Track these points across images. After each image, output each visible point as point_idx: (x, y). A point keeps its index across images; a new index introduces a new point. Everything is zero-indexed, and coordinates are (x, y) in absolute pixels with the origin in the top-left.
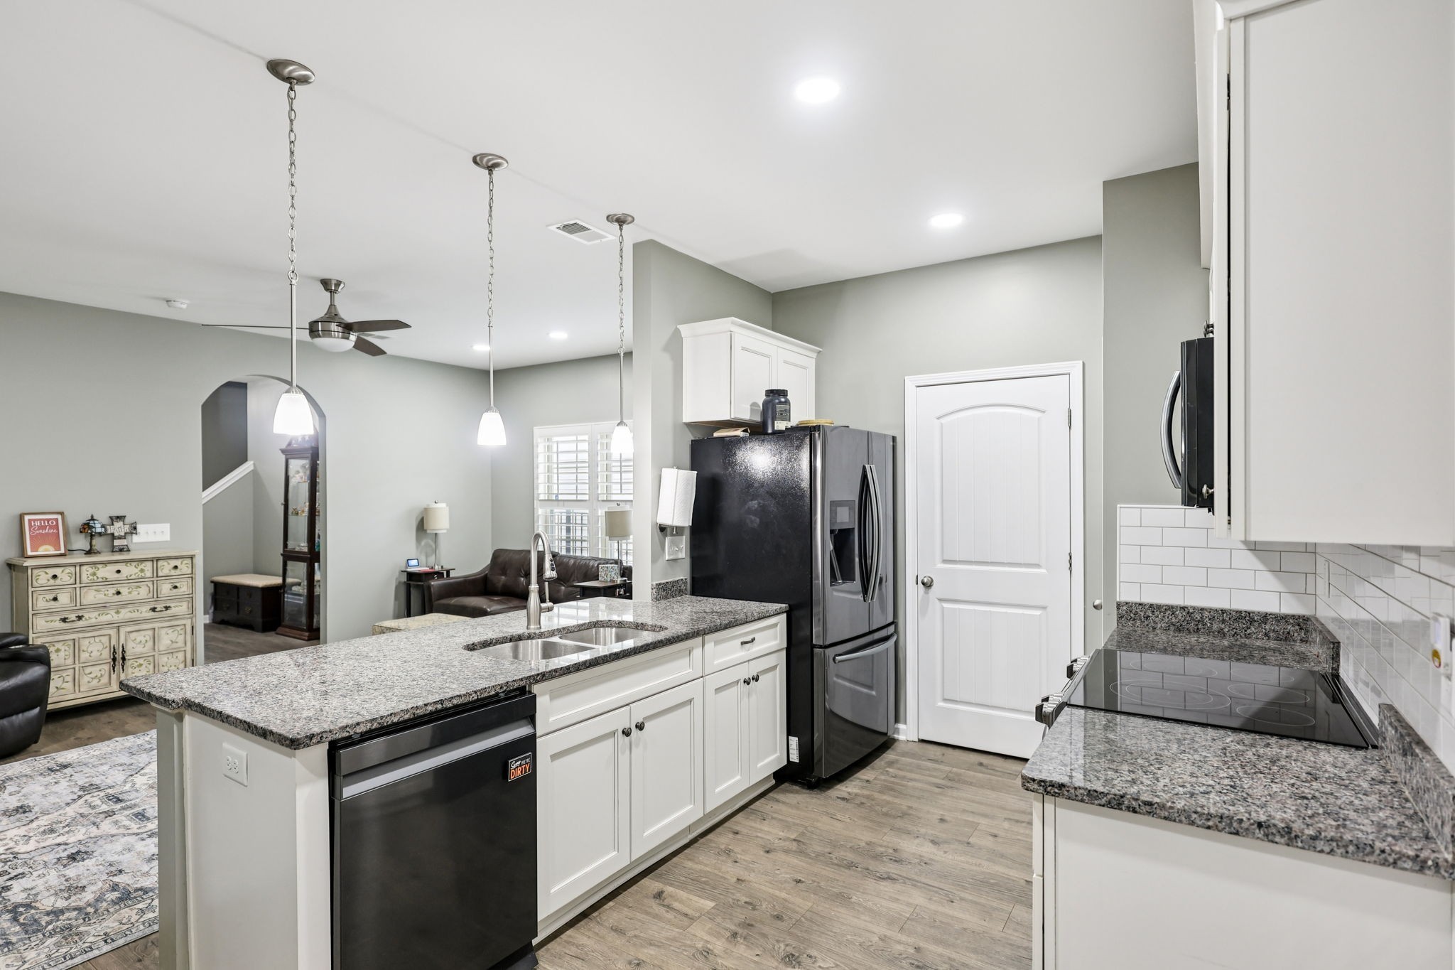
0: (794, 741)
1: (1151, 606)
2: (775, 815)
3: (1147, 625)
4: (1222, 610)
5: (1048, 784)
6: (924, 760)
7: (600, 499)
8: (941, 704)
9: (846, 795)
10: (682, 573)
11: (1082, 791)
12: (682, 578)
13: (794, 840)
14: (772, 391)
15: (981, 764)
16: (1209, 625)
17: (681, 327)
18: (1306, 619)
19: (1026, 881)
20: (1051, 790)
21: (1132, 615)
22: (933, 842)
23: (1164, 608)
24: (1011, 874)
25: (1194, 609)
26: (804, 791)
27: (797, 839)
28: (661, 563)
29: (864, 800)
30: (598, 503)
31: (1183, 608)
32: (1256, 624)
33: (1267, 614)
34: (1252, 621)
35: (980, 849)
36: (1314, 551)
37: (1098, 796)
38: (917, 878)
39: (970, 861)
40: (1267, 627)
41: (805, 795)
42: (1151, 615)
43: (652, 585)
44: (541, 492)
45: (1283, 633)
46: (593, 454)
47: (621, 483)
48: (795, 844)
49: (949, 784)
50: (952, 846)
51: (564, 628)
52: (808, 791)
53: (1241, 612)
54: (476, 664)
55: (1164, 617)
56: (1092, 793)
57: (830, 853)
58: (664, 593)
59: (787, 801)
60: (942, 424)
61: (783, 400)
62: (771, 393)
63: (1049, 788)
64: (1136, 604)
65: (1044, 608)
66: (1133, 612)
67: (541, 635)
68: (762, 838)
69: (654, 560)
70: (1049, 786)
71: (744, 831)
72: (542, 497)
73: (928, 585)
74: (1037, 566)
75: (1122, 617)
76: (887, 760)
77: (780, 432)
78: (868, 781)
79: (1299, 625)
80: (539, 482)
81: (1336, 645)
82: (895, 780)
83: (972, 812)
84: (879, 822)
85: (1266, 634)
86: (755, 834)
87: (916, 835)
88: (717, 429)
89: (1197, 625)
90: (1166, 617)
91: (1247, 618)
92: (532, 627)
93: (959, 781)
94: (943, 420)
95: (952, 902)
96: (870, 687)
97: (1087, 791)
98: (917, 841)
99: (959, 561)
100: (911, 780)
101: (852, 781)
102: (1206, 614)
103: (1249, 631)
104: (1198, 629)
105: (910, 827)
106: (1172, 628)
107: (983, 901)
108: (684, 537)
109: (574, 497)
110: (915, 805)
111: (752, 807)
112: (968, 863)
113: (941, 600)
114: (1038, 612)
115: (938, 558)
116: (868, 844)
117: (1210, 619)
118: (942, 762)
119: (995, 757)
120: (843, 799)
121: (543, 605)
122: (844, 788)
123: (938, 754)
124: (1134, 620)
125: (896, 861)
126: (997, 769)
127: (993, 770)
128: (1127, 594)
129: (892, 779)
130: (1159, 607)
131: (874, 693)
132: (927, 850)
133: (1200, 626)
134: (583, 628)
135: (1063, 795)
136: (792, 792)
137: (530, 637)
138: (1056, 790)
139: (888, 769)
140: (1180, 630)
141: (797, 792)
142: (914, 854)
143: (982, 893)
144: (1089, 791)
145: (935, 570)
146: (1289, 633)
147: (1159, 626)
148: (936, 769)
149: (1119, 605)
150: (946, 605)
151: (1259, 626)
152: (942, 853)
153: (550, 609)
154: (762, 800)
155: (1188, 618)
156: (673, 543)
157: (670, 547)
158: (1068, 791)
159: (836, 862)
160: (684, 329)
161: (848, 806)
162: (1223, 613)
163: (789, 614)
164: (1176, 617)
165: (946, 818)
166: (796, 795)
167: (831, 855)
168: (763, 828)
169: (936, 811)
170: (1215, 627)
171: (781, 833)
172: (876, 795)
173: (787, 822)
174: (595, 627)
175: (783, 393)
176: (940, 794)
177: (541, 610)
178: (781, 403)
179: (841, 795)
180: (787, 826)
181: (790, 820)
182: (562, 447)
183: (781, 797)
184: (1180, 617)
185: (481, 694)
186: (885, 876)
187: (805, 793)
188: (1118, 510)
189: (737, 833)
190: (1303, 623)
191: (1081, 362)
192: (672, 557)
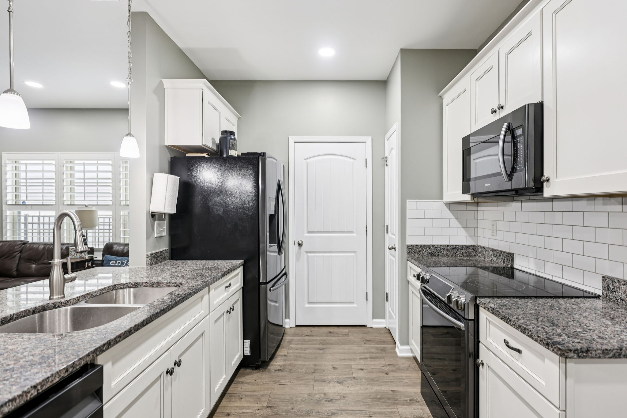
0: (247, 342)
1: (421, 246)
2: (246, 393)
3: (420, 255)
4: (447, 245)
5: (579, 351)
6: (304, 337)
7: (65, 204)
8: (307, 305)
9: (278, 368)
10: (164, 247)
11: (599, 351)
12: (164, 249)
13: (268, 407)
14: (226, 131)
15: (330, 332)
16: (443, 252)
17: (163, 80)
18: (475, 246)
19: (392, 391)
20: (581, 354)
21: (414, 251)
22: (340, 383)
23: (426, 246)
24: (383, 389)
25: (437, 245)
26: (255, 371)
27: (268, 406)
28: (152, 239)
29: (290, 368)
30: (64, 206)
31: (433, 246)
32: (459, 250)
33: (463, 245)
34: (458, 249)
35: (361, 379)
36: (477, 218)
37: (608, 353)
38: (346, 408)
39: (362, 388)
40: (463, 251)
41: (257, 374)
42: (421, 250)
43: (147, 255)
44: (9, 197)
45: (468, 253)
46: (59, 173)
47: (84, 193)
48: (269, 409)
49: (324, 346)
50: (349, 382)
51: (87, 294)
52: (257, 371)
53: (454, 246)
54: (10, 347)
55: (426, 250)
56: (605, 351)
57: (293, 409)
58: (155, 260)
59: (249, 381)
60: (307, 162)
61: (233, 137)
62: (224, 133)
63: (580, 354)
64: (415, 245)
65: (355, 252)
66: (414, 249)
67: (67, 303)
68: (247, 413)
69: (148, 238)
70: (580, 352)
71: (233, 411)
72: (10, 203)
73: (300, 245)
74: (352, 232)
75: (409, 252)
76: (287, 341)
77: (232, 157)
78: (285, 355)
79: (473, 249)
80: (8, 191)
81: (513, 255)
82: (299, 351)
83: (344, 359)
84: (306, 379)
85: (463, 254)
86: (241, 411)
87: (328, 381)
88: (188, 152)
89: (438, 253)
90: (427, 251)
91: (456, 248)
92: (55, 297)
93: (327, 344)
94: (308, 161)
95: (371, 417)
96: (276, 302)
97: (602, 351)
98: (331, 385)
99: (316, 232)
100: (305, 349)
101: (277, 357)
102: (442, 248)
103: (457, 253)
104: (439, 254)
105: (323, 377)
106: (429, 255)
107: (383, 410)
108: (166, 221)
109: (40, 203)
110: (317, 363)
111: (229, 392)
112: (361, 390)
113: (306, 252)
114: (352, 254)
115: (305, 231)
116: (309, 395)
117: (443, 250)
118: (313, 335)
119: (334, 327)
120: (279, 370)
121: (66, 276)
122: (275, 363)
123: (309, 331)
124: (414, 253)
125: (329, 401)
126: (338, 333)
127: (337, 334)
128: (411, 241)
129: (296, 351)
130: (424, 246)
131: (277, 304)
132: (339, 388)
133: (440, 253)
134: (104, 292)
135: (589, 356)
136: (248, 374)
137: (55, 306)
138: (585, 354)
139: (290, 346)
140: (432, 256)
141: (251, 374)
142: (334, 393)
143: (379, 405)
144: (603, 350)
145: (304, 237)
146: (470, 253)
147: (424, 255)
148: (313, 340)
149: (408, 246)
150: (309, 255)
151: (460, 251)
152: (347, 388)
153: (73, 279)
154: (233, 385)
155: (435, 250)
156: (160, 226)
157: (157, 228)
158: (591, 353)
159: (299, 414)
160: (167, 83)
161: (284, 374)
162: (448, 247)
163: (244, 265)
164: (431, 250)
165: (335, 366)
166: (252, 376)
167: (294, 410)
168: (243, 405)
169: (328, 364)
170: (445, 253)
171: (257, 405)
172: (295, 363)
173: (256, 396)
174: (113, 289)
175: (232, 133)
176: (324, 353)
177: (65, 281)
178: (232, 139)
179: (276, 368)
180: (258, 399)
181: (256, 394)
182: (30, 168)
183: (243, 379)
184: (432, 250)
185: (42, 386)
186: (330, 413)
187: (256, 373)
188: (407, 202)
189: (229, 415)
190: (475, 248)
191: (371, 137)
192: (159, 235)
